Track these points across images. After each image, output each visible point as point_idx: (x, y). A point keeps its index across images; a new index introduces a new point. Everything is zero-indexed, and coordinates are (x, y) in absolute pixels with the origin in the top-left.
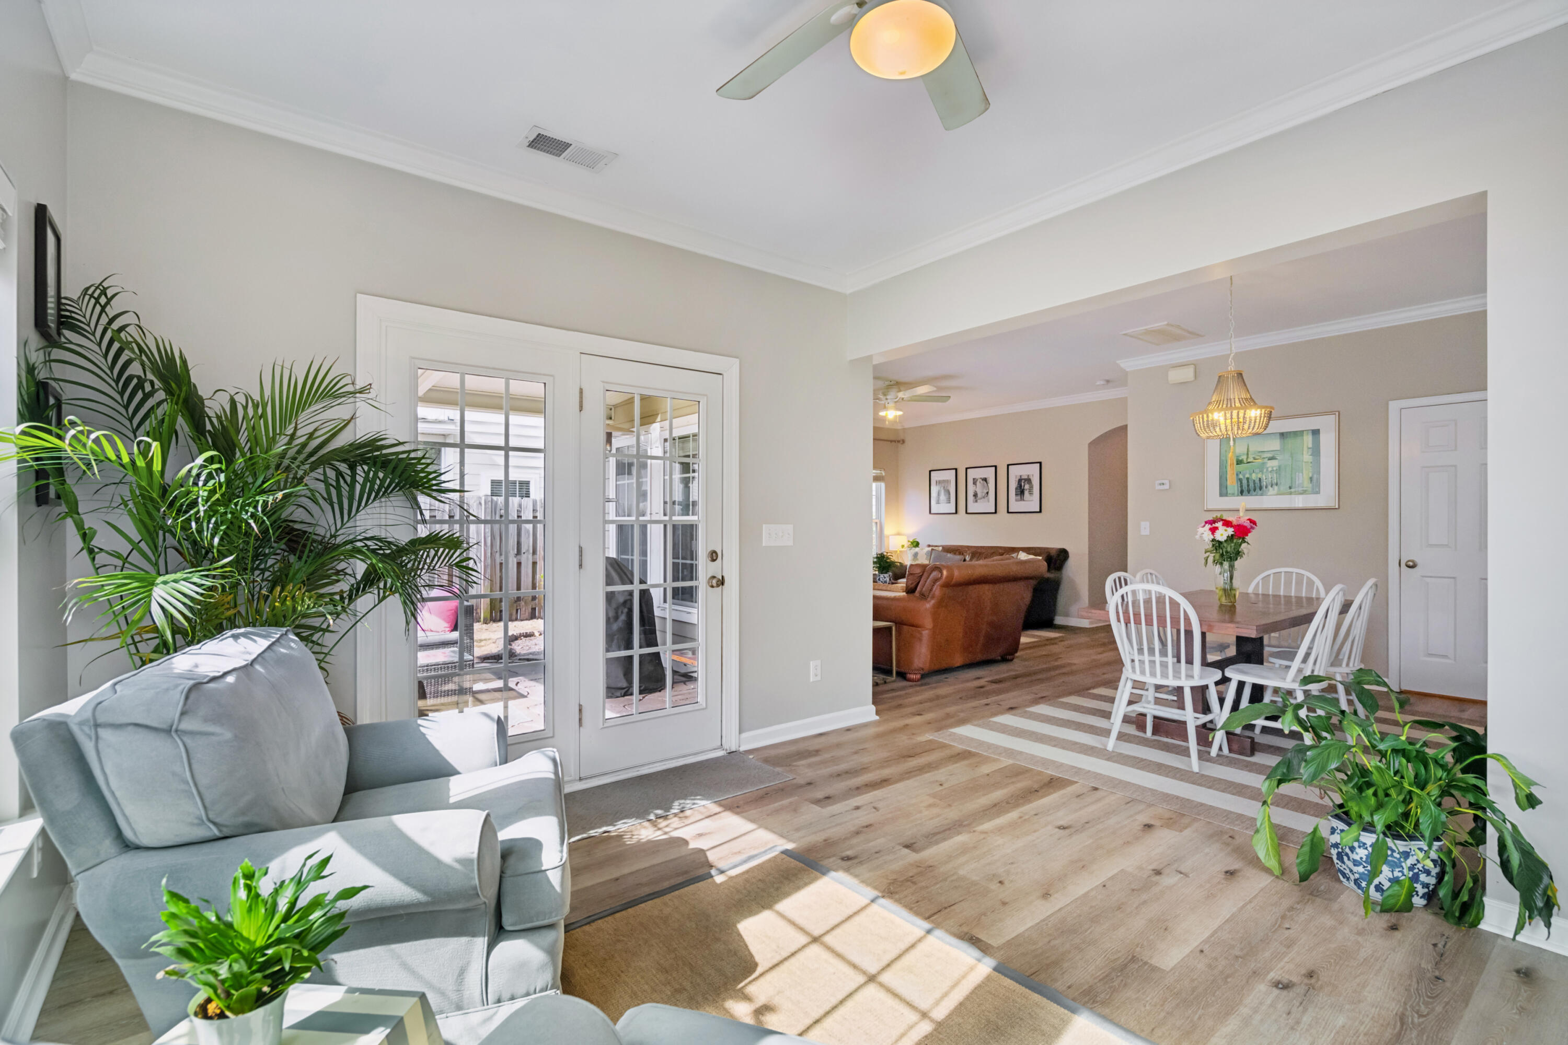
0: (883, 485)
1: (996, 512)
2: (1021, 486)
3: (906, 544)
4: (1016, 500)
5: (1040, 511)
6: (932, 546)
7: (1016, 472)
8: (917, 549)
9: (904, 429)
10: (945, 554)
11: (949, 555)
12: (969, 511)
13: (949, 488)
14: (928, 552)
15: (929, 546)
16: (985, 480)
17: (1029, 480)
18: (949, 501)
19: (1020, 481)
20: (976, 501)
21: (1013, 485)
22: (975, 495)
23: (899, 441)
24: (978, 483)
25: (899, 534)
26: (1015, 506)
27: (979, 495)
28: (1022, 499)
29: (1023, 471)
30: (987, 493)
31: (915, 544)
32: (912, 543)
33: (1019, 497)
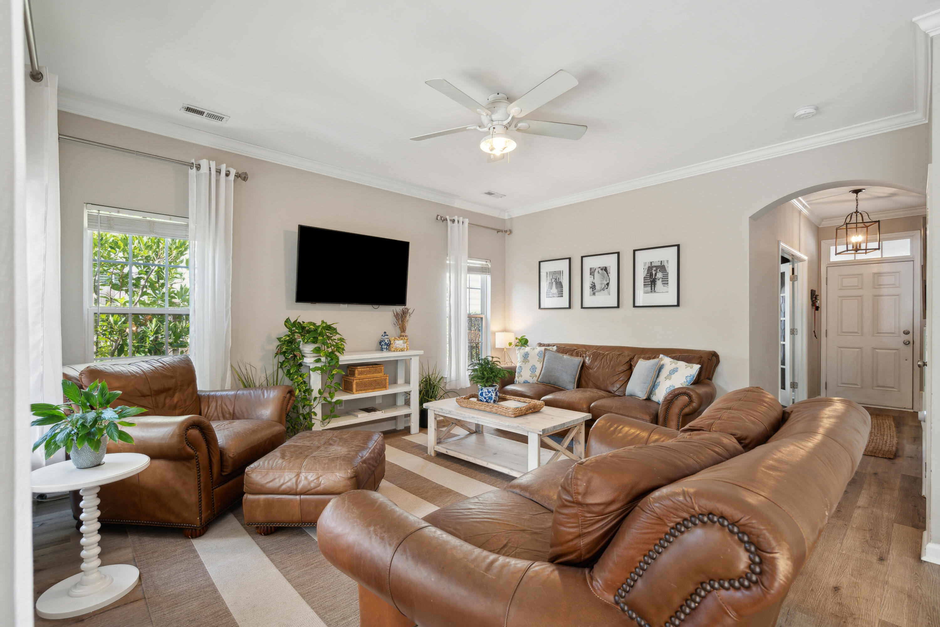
0: (489, 278)
1: (618, 307)
2: (651, 275)
3: (513, 340)
4: (646, 292)
5: (678, 305)
6: (544, 345)
7: (644, 259)
8: (527, 349)
9: (511, 219)
10: (561, 355)
11: (566, 357)
12: (584, 306)
13: (561, 280)
14: (540, 352)
15: (540, 345)
16: (605, 269)
17: (662, 268)
18: (561, 295)
19: (650, 268)
20: (594, 294)
21: (641, 274)
22: (593, 287)
23: (506, 231)
24: (596, 273)
25: (505, 330)
26: (642, 298)
27: (598, 287)
28: (653, 290)
29: (655, 257)
30: (608, 284)
31: (523, 342)
32: (520, 341)
33: (649, 289)
